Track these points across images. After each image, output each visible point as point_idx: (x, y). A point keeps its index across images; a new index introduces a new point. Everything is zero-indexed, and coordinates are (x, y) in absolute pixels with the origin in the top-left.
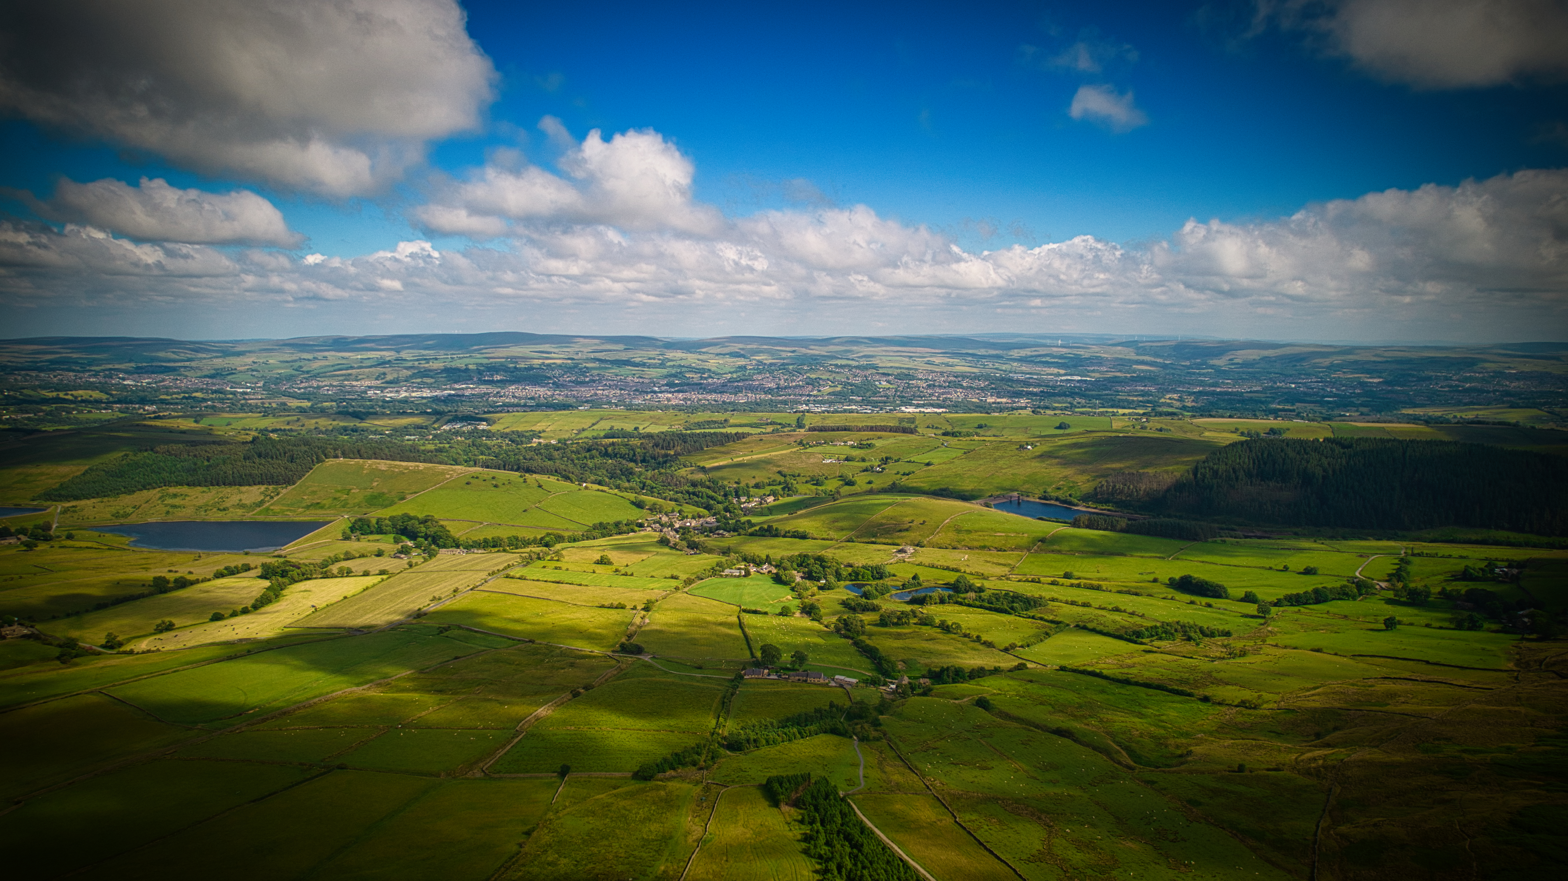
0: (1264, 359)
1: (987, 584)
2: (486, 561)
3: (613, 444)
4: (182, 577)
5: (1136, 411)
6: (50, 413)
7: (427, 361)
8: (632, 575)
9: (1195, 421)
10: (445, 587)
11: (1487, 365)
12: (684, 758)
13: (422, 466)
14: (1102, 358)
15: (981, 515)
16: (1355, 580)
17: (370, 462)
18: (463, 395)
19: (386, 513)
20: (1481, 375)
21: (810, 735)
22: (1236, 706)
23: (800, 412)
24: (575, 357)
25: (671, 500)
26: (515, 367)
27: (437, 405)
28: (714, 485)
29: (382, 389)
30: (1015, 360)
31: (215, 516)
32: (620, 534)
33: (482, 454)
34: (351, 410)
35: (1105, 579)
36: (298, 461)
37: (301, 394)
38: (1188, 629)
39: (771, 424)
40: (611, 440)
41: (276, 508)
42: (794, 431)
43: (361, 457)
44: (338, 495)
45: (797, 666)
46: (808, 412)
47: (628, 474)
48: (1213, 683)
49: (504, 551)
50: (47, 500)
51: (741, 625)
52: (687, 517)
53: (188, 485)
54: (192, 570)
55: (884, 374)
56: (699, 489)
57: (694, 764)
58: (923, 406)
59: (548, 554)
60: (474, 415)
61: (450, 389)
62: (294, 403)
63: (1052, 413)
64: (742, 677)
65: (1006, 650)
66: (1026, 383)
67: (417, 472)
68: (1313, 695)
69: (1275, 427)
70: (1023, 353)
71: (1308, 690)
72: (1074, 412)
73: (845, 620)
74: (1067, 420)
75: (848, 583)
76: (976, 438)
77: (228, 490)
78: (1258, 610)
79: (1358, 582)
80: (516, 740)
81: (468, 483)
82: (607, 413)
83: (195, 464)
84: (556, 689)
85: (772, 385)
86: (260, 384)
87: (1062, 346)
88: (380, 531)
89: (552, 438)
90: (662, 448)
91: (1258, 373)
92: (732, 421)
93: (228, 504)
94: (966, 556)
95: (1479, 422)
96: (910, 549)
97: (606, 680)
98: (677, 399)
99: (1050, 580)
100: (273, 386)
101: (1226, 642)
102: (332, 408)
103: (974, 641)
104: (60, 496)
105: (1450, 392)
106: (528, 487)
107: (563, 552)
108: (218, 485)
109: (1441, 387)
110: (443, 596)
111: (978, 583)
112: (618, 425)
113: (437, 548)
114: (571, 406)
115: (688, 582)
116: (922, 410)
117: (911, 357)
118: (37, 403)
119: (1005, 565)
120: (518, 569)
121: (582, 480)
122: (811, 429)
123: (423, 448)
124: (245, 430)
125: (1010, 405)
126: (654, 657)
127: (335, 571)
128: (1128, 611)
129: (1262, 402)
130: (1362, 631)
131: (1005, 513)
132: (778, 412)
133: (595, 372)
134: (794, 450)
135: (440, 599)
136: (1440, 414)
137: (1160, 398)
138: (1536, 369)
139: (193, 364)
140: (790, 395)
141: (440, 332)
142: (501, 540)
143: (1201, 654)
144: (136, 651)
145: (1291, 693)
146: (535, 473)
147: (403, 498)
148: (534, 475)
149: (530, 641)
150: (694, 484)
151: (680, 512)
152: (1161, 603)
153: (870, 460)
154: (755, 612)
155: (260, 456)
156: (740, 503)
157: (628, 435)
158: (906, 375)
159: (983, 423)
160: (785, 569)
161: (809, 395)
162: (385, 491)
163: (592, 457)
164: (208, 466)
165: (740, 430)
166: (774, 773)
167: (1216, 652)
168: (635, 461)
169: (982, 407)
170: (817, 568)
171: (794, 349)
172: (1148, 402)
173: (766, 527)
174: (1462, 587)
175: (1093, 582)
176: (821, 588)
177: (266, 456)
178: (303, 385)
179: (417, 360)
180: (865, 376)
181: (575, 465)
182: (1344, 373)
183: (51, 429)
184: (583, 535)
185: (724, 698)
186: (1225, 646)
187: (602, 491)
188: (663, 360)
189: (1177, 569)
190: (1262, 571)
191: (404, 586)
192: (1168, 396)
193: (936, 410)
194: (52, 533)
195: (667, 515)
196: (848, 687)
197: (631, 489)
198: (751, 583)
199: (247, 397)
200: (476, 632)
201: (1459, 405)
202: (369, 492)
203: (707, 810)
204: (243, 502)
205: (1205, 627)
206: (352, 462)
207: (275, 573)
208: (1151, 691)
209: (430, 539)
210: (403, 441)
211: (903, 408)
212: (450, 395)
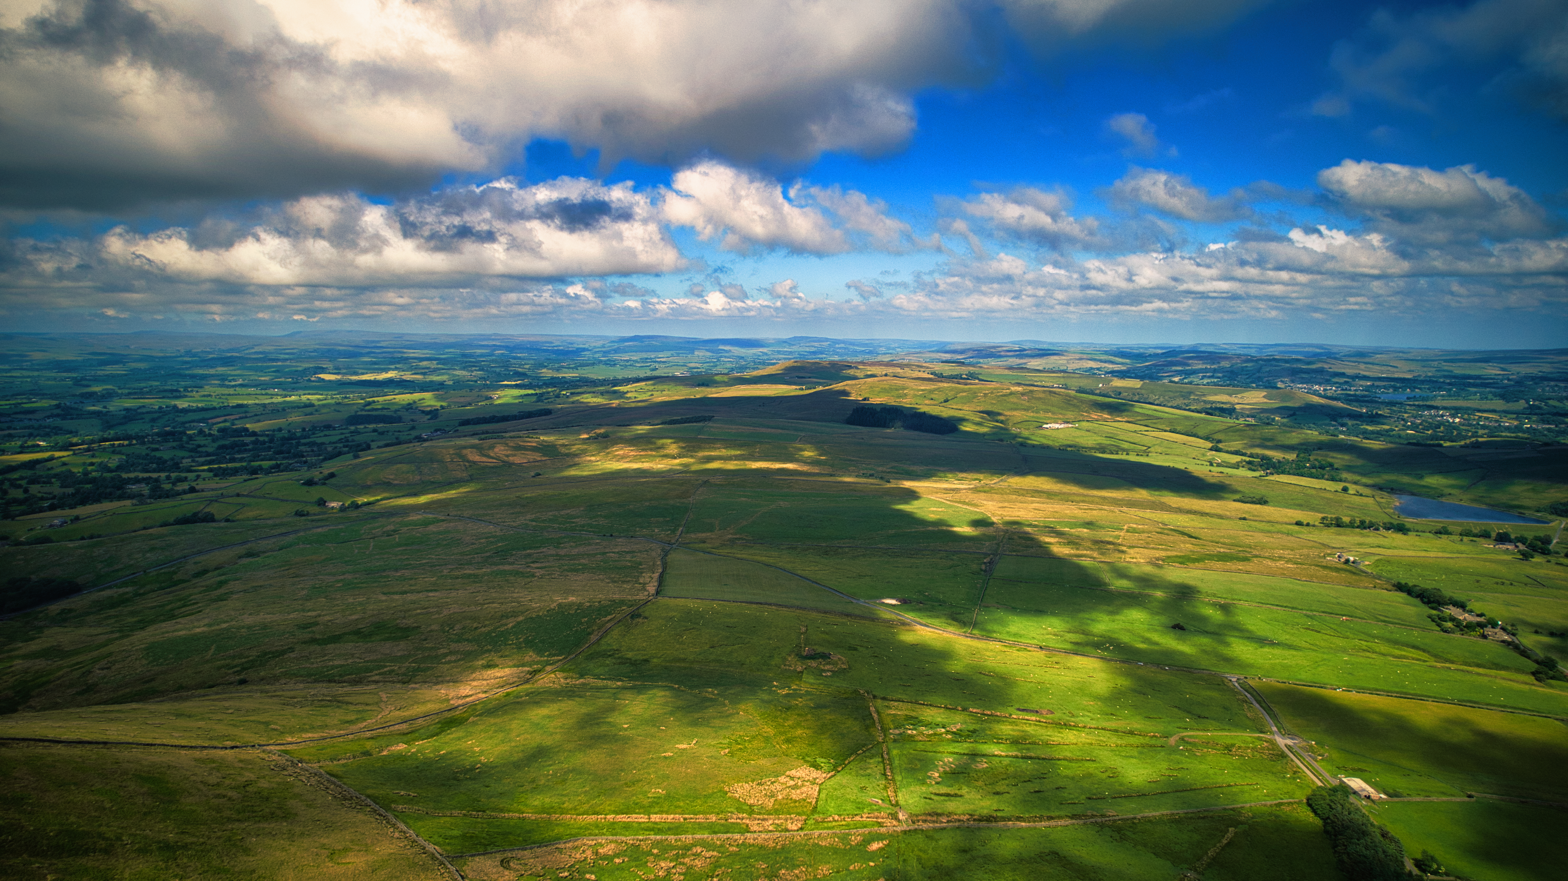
50: (1552, 513)
194: (1551, 547)
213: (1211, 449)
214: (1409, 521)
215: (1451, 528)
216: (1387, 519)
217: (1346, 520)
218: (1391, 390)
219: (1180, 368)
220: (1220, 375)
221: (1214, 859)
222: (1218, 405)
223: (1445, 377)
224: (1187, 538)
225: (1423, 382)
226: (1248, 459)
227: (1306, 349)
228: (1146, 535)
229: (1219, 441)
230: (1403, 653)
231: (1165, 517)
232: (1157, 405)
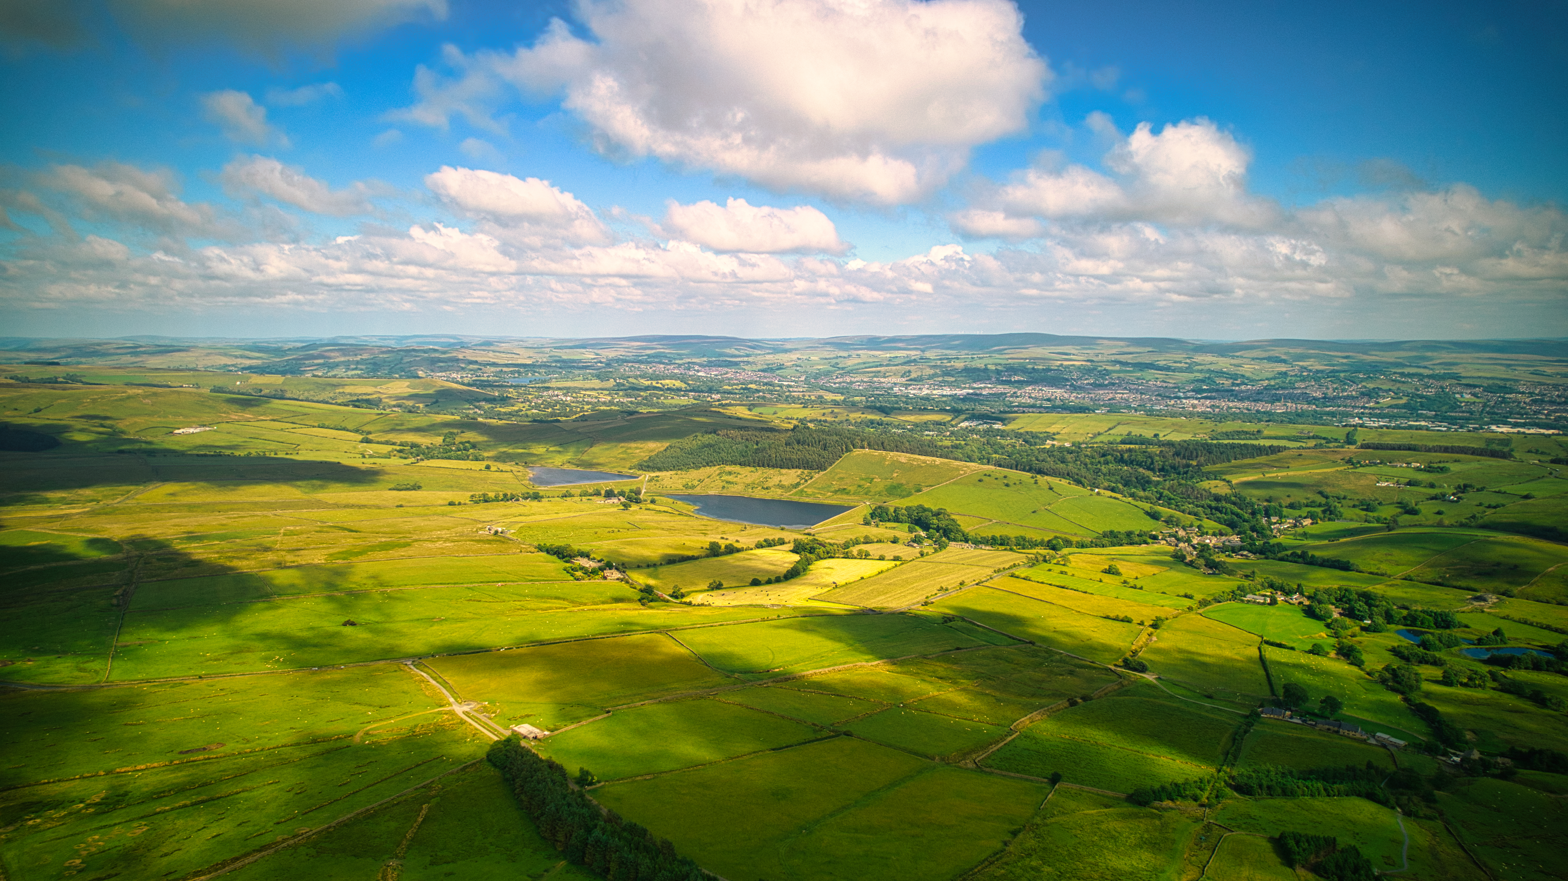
2: (993, 558)
3: (1130, 450)
4: (731, 545)
6: (646, 398)
7: (949, 360)
8: (1141, 588)
10: (952, 579)
12: (1185, 790)
13: (938, 461)
17: (892, 453)
18: (981, 395)
19: (902, 503)
21: (1339, 795)
23: (1350, 426)
24: (1095, 359)
25: (1189, 514)
26: (1033, 368)
27: (955, 403)
28: (1240, 502)
29: (906, 386)
31: (759, 494)
32: (1131, 544)
33: (996, 453)
34: (878, 405)
36: (830, 449)
37: (836, 388)
39: (1313, 437)
40: (1128, 446)
41: (809, 491)
42: (1343, 447)
43: (884, 449)
44: (862, 482)
45: (1327, 713)
46: (1361, 426)
47: (1144, 483)
49: (1011, 550)
50: (639, 469)
51: (1262, 659)
52: (1207, 533)
53: (740, 464)
54: (739, 539)
55: (1468, 386)
56: (1224, 504)
57: (1196, 798)
58: (1523, 425)
59: (1054, 558)
60: (990, 414)
61: (969, 388)
62: (829, 397)
64: (1258, 715)
67: (933, 466)
73: (1394, 670)
75: (1401, 627)
77: (771, 471)
80: (1010, 739)
81: (980, 481)
82: (1125, 418)
83: (747, 447)
84: (1053, 695)
85: (1318, 394)
86: (803, 378)
88: (897, 520)
89: (1066, 440)
90: (1184, 457)
92: (1266, 433)
93: (770, 483)
96: (1493, 599)
97: (1106, 694)
98: (1203, 406)
100: (814, 380)
102: (861, 401)
104: (648, 467)
106: (1039, 488)
107: (1070, 557)
108: (763, 466)
110: (949, 587)
112: (1136, 431)
113: (947, 541)
114: (1088, 409)
115: (1204, 603)
116: (1522, 430)
117: (1509, 365)
118: (638, 390)
120: (1023, 569)
121: (1094, 485)
122: (1362, 447)
123: (940, 444)
124: (788, 419)
126: (1159, 678)
127: (855, 553)
132: (1323, 425)
133: (1115, 375)
134: (1339, 469)
135: (947, 589)
139: (750, 359)
140: (1339, 407)
141: (963, 333)
142: (1009, 539)
144: (693, 603)
146: (1047, 475)
147: (919, 491)
148: (1046, 477)
149: (1030, 643)
150: (1217, 498)
151: (1199, 527)
153: (1441, 487)
154: (1280, 645)
155: (798, 443)
156: (1270, 524)
157: (1148, 442)
158: (1500, 387)
160: (1320, 602)
161: (1364, 408)
162: (903, 481)
163: (1107, 463)
164: (756, 449)
165: (1275, 443)
166: (1289, 829)
168: (1153, 470)
170: (1360, 605)
171: (1347, 354)
173: (1299, 552)
176: (1364, 629)
177: (804, 443)
178: (838, 380)
179: (940, 359)
180: (1442, 387)
181: (1088, 469)
183: (645, 411)
184: (1092, 542)
185: (1236, 734)
187: (1115, 498)
188: (1190, 364)
191: (914, 574)
193: (1542, 431)
194: (641, 497)
195: (1184, 528)
196: (1393, 749)
197: (1147, 498)
198: (1277, 613)
199: (791, 389)
200: (978, 626)
202: (889, 482)
203: (1206, 852)
204: (783, 483)
206: (877, 453)
207: (804, 549)
209: (941, 531)
210: (922, 436)
211: (1494, 427)
212: (968, 394)
213: (362, 442)
214: (541, 489)
215: (573, 491)
216: (525, 490)
217: (492, 495)
218: (516, 375)
219: (321, 361)
220: (363, 367)
221: (413, 839)
222: (364, 397)
223: (557, 361)
224: (347, 533)
225: (540, 366)
226: (398, 448)
227: (443, 340)
228: (305, 536)
229: (369, 433)
230: (548, 605)
231: (324, 514)
232: (302, 400)
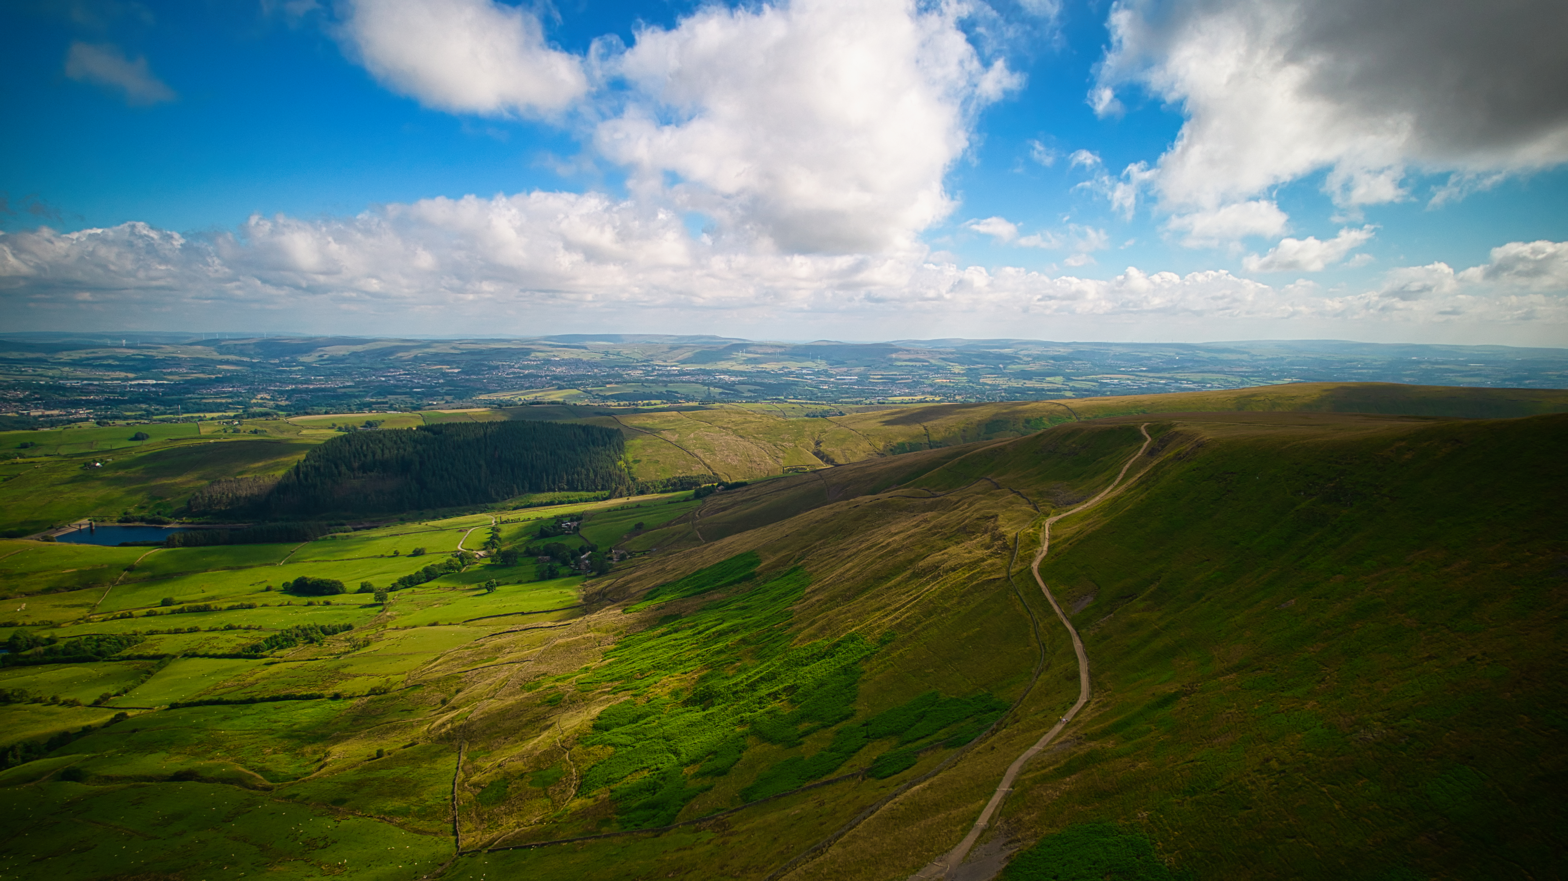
0: (354, 354)
1: (58, 633)
5: (227, 414)
9: (291, 420)
11: (538, 354)
14: (180, 359)
15: (40, 552)
16: (458, 554)
20: (535, 363)
22: (367, 695)
30: (65, 364)
35: (213, 598)
38: (309, 632)
48: (341, 679)
63: (124, 422)
65: (97, 704)
66: (83, 390)
68: (435, 666)
69: (371, 420)
70: (76, 355)
71: (431, 662)
72: (151, 420)
74: (143, 429)
76: (19, 460)
78: (376, 599)
79: (460, 555)
87: (128, 347)
91: (350, 367)
94: (24, 606)
95: (538, 403)
99: (144, 611)
101: (348, 637)
103: (50, 704)
105: (514, 378)
109: (507, 374)
111: (46, 634)
119: (81, 606)
125: (65, 418)
128: (243, 626)
129: (356, 397)
130: (470, 598)
131: (75, 545)
136: (508, 398)
137: (251, 399)
138: (572, 356)
143: (325, 653)
145: (416, 670)
152: (278, 611)
159: (28, 441)
167: (341, 648)
169: (24, 422)
172: (239, 403)
174: (541, 544)
175: (199, 604)
182: (428, 364)
186: (348, 640)
189: (290, 574)
190: (375, 560)
192: (259, 396)
201: (522, 390)
205: (327, 625)
208: (278, 704)
